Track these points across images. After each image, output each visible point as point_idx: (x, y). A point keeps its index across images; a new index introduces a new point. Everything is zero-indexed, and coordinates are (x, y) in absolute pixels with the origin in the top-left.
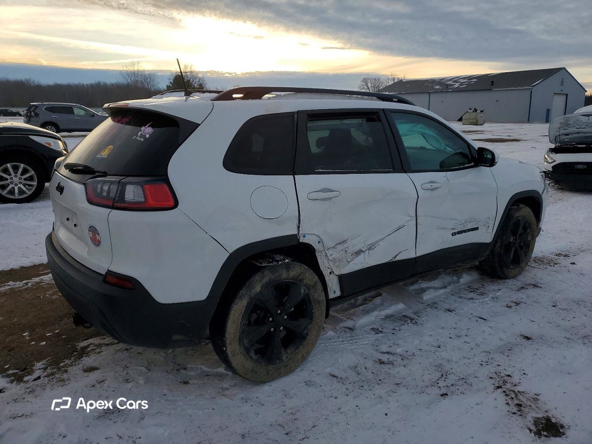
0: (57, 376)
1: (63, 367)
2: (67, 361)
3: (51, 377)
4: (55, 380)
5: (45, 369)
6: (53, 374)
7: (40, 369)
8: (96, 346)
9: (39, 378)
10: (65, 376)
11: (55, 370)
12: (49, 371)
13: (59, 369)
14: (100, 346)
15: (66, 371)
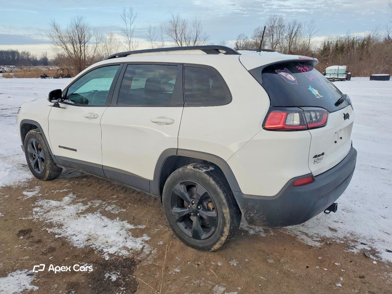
0: (352, 238)
1: (343, 240)
2: (338, 241)
3: (355, 240)
4: (355, 237)
5: (354, 247)
6: (353, 241)
7: (356, 248)
8: (313, 238)
9: (362, 243)
10: (348, 235)
11: (350, 242)
12: (353, 244)
13: (347, 241)
14: (311, 237)
15: (345, 237)
